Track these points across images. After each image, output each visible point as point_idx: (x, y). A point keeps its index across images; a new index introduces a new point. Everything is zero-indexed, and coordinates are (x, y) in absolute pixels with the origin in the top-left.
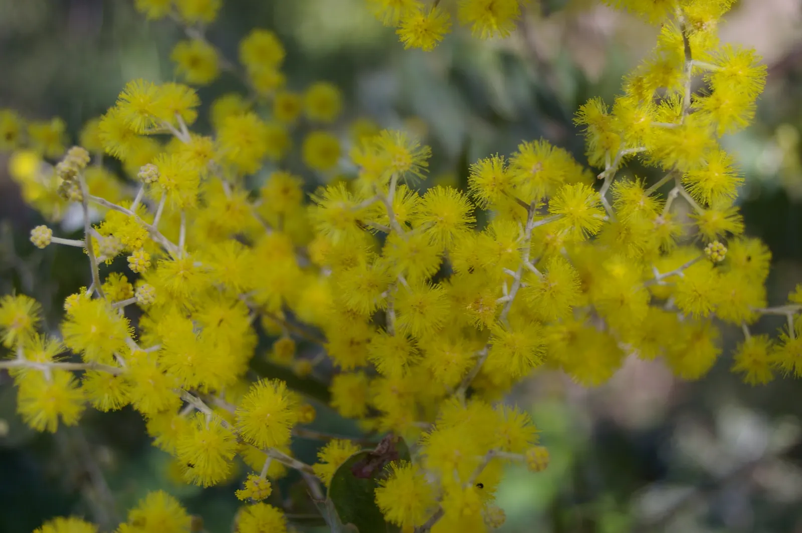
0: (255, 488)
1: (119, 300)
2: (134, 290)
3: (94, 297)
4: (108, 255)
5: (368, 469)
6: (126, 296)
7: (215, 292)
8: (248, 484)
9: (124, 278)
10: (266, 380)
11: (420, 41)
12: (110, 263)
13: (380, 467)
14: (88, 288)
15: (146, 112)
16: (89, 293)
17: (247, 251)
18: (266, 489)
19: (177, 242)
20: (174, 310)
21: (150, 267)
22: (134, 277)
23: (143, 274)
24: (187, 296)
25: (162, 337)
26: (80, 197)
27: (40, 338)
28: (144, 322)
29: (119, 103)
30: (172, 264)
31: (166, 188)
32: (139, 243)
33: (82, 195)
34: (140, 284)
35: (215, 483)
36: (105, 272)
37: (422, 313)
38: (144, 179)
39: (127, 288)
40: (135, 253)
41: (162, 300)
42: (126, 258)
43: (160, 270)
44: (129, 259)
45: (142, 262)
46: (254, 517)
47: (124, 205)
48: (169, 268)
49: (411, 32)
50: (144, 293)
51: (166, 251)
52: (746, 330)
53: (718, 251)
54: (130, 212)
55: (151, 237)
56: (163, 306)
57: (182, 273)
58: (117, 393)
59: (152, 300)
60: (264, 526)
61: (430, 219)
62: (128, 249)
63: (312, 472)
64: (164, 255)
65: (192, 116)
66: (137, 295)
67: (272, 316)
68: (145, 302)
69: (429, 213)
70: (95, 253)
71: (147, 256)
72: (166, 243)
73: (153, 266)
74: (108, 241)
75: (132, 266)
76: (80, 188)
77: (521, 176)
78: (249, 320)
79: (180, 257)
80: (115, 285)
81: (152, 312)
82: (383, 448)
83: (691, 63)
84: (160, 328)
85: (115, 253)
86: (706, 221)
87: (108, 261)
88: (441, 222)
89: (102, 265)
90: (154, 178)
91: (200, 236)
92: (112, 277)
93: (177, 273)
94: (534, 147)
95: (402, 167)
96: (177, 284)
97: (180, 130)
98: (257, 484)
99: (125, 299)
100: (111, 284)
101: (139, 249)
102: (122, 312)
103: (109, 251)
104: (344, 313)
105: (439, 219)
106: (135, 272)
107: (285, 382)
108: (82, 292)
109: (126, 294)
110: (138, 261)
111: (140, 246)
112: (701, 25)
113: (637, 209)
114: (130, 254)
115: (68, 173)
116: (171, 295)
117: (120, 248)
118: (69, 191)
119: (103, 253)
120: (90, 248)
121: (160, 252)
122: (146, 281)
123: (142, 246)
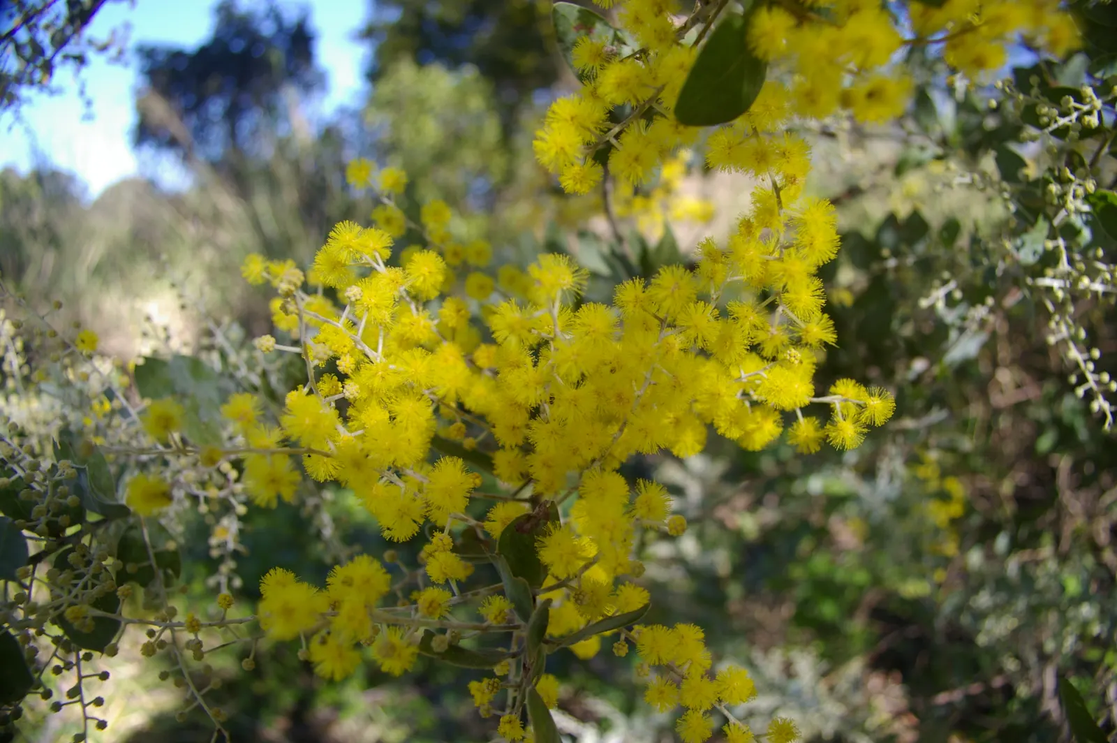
0: (440, 543)
1: (332, 395)
2: (343, 387)
3: (311, 392)
4: (320, 359)
5: (528, 526)
6: (337, 392)
7: (406, 389)
8: (434, 540)
9: (335, 378)
10: (447, 457)
11: (578, 186)
12: (324, 366)
13: (537, 525)
14: (304, 386)
15: (351, 247)
16: (306, 390)
17: (430, 357)
18: (449, 544)
19: (376, 350)
20: (374, 403)
21: (355, 369)
22: (343, 377)
23: (350, 374)
24: (384, 392)
25: (364, 424)
26: (297, 311)
27: (265, 428)
28: (350, 411)
29: (329, 240)
30: (374, 367)
31: (368, 307)
32: (346, 350)
33: (298, 309)
34: (347, 382)
35: (408, 539)
36: (319, 374)
37: (576, 405)
38: (349, 298)
39: (337, 386)
40: (343, 358)
41: (365, 395)
42: (336, 362)
43: (363, 371)
44: (338, 362)
45: (348, 365)
46: (438, 560)
47: (334, 320)
48: (370, 370)
49: (570, 179)
50: (351, 390)
51: (367, 356)
52: (799, 413)
53: (794, 357)
54: (339, 325)
55: (356, 345)
56: (365, 400)
57: (380, 373)
58: (331, 468)
59: (356, 395)
60: (445, 568)
61: (585, 329)
62: (338, 355)
63: (482, 527)
64: (366, 360)
65: (387, 254)
66: (345, 391)
67: (448, 406)
68: (351, 397)
69: (584, 325)
70: (311, 358)
71: (352, 360)
72: (368, 350)
73: (357, 368)
74: (320, 348)
75: (341, 369)
76: (296, 304)
77: (661, 294)
78: (431, 410)
79: (378, 361)
80: (327, 384)
81: (357, 404)
82: (541, 511)
83: (783, 211)
84: (363, 417)
85: (326, 357)
86: (807, 332)
87: (322, 365)
88: (594, 331)
89: (316, 367)
90: (358, 297)
91: (394, 346)
92: (326, 377)
93: (376, 374)
94: (673, 271)
95: (564, 285)
96: (377, 382)
97: (378, 264)
98: (442, 540)
99: (336, 394)
100: (325, 382)
101: (346, 355)
102: (333, 404)
103: (321, 356)
104: (511, 405)
105: (592, 329)
106: (343, 373)
107: (462, 459)
108: (299, 389)
109: (337, 390)
110: (345, 364)
111: (346, 352)
112: (795, 180)
113: (748, 323)
114: (339, 359)
115: (287, 292)
116: (371, 391)
117: (331, 354)
118: (288, 306)
119: (315, 357)
120: (306, 354)
121: (362, 357)
122: (352, 379)
123: (348, 352)
